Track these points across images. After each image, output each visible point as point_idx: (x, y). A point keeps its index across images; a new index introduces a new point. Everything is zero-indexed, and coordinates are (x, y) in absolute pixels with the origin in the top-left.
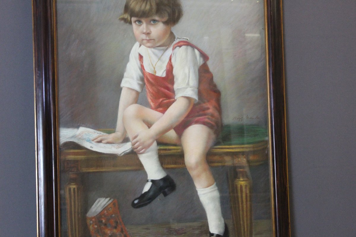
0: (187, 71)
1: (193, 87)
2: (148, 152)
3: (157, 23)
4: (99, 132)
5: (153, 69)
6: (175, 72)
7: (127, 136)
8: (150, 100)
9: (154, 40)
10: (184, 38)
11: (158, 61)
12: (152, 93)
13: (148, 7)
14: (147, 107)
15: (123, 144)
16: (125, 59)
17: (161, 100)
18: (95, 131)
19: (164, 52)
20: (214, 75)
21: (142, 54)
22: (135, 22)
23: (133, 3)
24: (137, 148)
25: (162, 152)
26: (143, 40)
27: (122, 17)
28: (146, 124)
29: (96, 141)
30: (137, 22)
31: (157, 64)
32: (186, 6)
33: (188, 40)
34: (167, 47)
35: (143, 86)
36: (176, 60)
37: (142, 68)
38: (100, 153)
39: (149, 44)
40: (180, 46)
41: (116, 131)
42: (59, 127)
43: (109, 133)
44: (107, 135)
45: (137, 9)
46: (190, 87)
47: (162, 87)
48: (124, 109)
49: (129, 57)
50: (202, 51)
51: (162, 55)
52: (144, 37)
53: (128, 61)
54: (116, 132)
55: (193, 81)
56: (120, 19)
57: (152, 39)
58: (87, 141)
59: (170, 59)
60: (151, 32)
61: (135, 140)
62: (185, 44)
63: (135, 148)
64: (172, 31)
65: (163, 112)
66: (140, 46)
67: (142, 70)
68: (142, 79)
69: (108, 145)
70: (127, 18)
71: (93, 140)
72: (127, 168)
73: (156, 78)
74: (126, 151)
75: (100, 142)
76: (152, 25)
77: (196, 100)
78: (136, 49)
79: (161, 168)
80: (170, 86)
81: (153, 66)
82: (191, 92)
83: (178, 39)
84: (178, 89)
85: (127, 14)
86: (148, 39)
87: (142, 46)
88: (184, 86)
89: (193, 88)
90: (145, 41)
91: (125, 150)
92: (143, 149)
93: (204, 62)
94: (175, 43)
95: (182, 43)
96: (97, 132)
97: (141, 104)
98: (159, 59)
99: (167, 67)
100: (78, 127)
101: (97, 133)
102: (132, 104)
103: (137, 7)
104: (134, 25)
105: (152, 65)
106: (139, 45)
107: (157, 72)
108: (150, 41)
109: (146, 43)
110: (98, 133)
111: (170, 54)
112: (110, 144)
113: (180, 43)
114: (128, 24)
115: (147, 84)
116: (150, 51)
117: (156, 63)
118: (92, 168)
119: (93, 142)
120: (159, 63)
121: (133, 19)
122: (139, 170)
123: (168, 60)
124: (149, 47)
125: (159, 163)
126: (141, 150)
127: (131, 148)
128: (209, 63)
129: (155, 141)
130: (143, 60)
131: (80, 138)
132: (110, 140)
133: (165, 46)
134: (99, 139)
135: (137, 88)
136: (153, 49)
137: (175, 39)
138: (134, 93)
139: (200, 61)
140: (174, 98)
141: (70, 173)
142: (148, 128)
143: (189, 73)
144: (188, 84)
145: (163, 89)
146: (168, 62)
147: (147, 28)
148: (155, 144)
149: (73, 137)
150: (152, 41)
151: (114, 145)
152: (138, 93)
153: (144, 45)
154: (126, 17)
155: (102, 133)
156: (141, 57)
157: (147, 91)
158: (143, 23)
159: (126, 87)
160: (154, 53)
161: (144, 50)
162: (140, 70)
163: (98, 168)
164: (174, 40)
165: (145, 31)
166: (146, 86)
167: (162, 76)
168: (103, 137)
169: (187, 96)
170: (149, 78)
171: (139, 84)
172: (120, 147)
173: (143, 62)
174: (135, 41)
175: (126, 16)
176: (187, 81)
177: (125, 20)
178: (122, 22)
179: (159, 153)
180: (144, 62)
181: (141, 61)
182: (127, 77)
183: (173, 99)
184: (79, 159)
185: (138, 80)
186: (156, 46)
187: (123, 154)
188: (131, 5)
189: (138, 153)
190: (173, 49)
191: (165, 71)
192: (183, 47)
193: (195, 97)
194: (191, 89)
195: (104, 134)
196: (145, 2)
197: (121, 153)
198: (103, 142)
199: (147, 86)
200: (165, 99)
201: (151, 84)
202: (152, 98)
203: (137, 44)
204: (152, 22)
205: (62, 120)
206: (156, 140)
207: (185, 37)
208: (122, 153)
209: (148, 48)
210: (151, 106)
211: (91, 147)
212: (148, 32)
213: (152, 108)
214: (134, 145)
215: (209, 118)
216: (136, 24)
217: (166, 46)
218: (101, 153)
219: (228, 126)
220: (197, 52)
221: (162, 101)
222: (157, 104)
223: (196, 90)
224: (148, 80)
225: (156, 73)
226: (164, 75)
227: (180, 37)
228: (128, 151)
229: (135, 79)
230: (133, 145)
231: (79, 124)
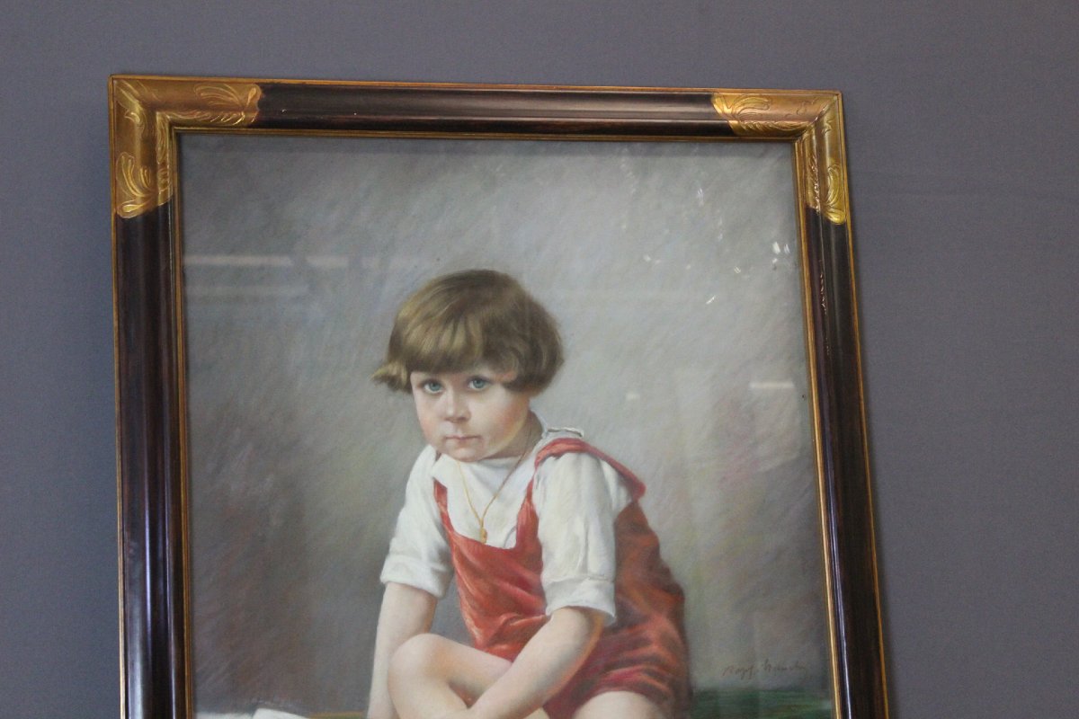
0: (579, 529)
1: (601, 578)
3: (485, 387)
5: (479, 527)
6: (544, 532)
8: (469, 621)
9: (478, 437)
10: (570, 429)
11: (491, 502)
12: (476, 599)
13: (459, 341)
14: (461, 643)
16: (392, 497)
17: (503, 618)
19: (510, 474)
20: (661, 538)
21: (443, 482)
22: (422, 385)
23: (414, 331)
26: (446, 438)
27: (381, 371)
28: (459, 695)
30: (427, 387)
31: (488, 511)
32: (573, 335)
33: (580, 436)
34: (519, 457)
35: (447, 578)
36: (545, 496)
37: (445, 524)
39: (463, 452)
40: (558, 455)
41: (369, 717)
42: (194, 710)
45: (427, 346)
46: (592, 578)
47: (507, 580)
48: (392, 650)
49: (404, 492)
50: (622, 466)
51: (504, 483)
52: (449, 429)
53: (401, 502)
55: (599, 560)
56: (376, 378)
57: (473, 434)
59: (529, 495)
60: (469, 413)
62: (573, 446)
64: (532, 410)
65: (511, 656)
66: (438, 456)
67: (444, 529)
68: (445, 557)
70: (399, 375)
73: (487, 554)
76: (472, 392)
77: (609, 616)
78: (426, 467)
80: (528, 575)
81: (477, 517)
82: (594, 594)
83: (551, 434)
84: (554, 585)
85: (397, 363)
86: (460, 434)
87: (444, 457)
88: (573, 574)
89: (597, 582)
90: (451, 443)
93: (630, 501)
94: (541, 444)
95: (562, 446)
97: (443, 633)
98: (496, 495)
99: (518, 519)
100: (251, 710)
102: (416, 632)
103: (424, 340)
104: (418, 394)
105: (476, 513)
106: (434, 456)
107: (490, 534)
108: (468, 441)
109: (456, 448)
111: (530, 479)
113: (557, 445)
114: (399, 393)
115: (459, 571)
116: (467, 470)
117: (487, 508)
120: (496, 507)
121: (416, 378)
123: (521, 498)
124: (464, 460)
128: (648, 504)
130: (446, 499)
133: (513, 454)
135: (431, 584)
136: (475, 466)
137: (543, 435)
138: (421, 601)
139: (618, 497)
140: (544, 613)
142: (464, 706)
143: (587, 533)
144: (584, 568)
145: (507, 586)
146: (521, 502)
147: (458, 403)
150: (474, 440)
152: (432, 600)
153: (448, 453)
154: (394, 373)
156: (440, 491)
157: (460, 590)
158: (445, 389)
159: (397, 583)
160: (479, 477)
161: (450, 470)
162: (438, 528)
164: (541, 438)
165: (451, 412)
166: (456, 576)
167: (505, 545)
169: (583, 604)
170: (465, 552)
171: (435, 572)
173: (446, 506)
174: (424, 442)
175: (395, 369)
176: (580, 560)
177: (392, 382)
178: (384, 387)
180: (448, 505)
181: (441, 503)
182: (398, 553)
183: (541, 617)
185: (431, 559)
186: (486, 456)
188: (408, 335)
190: (538, 464)
191: (515, 533)
192: (568, 458)
193: (608, 608)
194: (592, 583)
196: (451, 326)
199: (460, 577)
200: (515, 615)
201: (474, 573)
202: (475, 614)
203: (428, 452)
204: (472, 386)
205: (205, 687)
207: (571, 426)
209: (463, 465)
210: (474, 639)
212: (461, 413)
213: (476, 646)
215: (651, 673)
216: (425, 392)
217: (516, 456)
219: (710, 695)
220: (607, 468)
221: (506, 623)
222: (493, 632)
223: (610, 586)
224: (463, 560)
225: (485, 536)
226: (512, 543)
227: (556, 429)
229: (425, 558)
231: (254, 700)
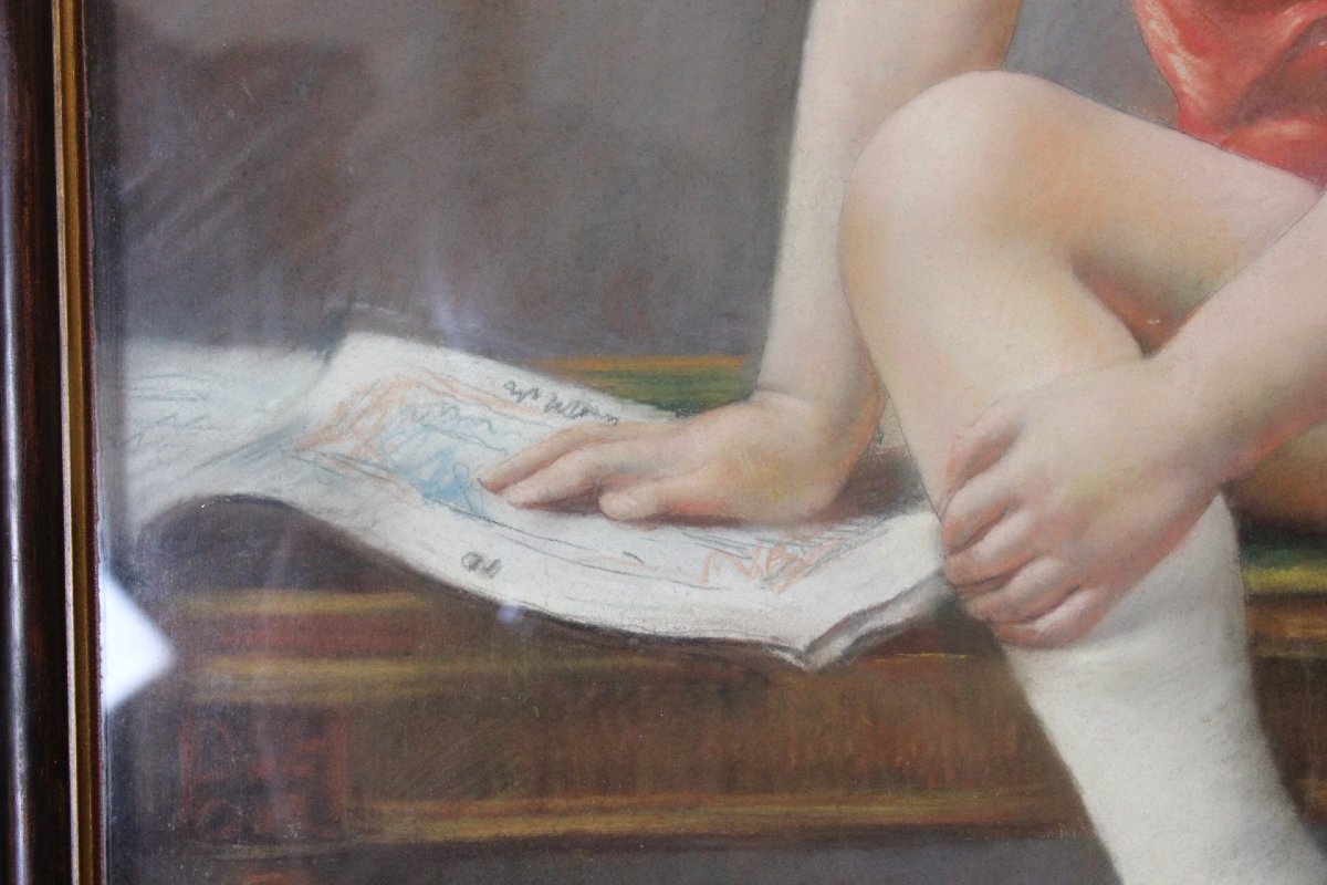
2: (1129, 626)
4: (568, 394)
7: (891, 442)
8: (1158, 27)
14: (1123, 110)
15: (848, 530)
17: (1295, 17)
18: (524, 380)
24: (1001, 580)
25: (1294, 626)
28: (1113, 308)
29: (529, 490)
38: (574, 626)
41: (762, 379)
43: (687, 401)
44: (663, 422)
48: (862, 131)
54: (757, 396)
58: (435, 493)
61: (983, 489)
63: (976, 574)
69: (671, 537)
71: (498, 488)
72: (885, 809)
74: (883, 607)
75: (582, 501)
79: (1278, 815)
91: (857, 608)
92: (1071, 591)
96: (547, 387)
97: (1055, 75)
100: (323, 335)
101: (542, 402)
102: (953, 67)
110: (555, 406)
112: (690, 530)
118: (485, 794)
119: (498, 507)
122: (1025, 829)
125: (1257, 749)
126: (1054, 606)
127: (940, 574)
129: (1219, 503)
131: (347, 461)
132: (690, 483)
134: (568, 473)
141: (240, 850)
142: (1132, 347)
148: (1215, 531)
149: (266, 445)
151: (733, 536)
155: (605, 405)
163: (557, 802)
168: (614, 454)
172: (811, 569)
179: (1256, 641)
184: (332, 698)
187: (841, 644)
189: (1014, 641)
195: (632, 415)
197: (818, 634)
198: (612, 502)
206: (1230, 489)
208: (837, 629)
210: (1178, 96)
211: (476, 563)
213: (1183, 121)
214: (978, 534)
218: (591, 629)
221: (1302, 36)
222: (1247, 72)
228: (893, 617)
230: (960, 540)
231: (335, 303)
